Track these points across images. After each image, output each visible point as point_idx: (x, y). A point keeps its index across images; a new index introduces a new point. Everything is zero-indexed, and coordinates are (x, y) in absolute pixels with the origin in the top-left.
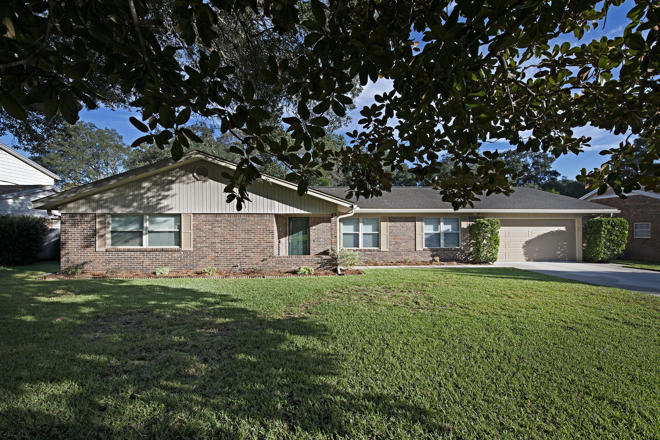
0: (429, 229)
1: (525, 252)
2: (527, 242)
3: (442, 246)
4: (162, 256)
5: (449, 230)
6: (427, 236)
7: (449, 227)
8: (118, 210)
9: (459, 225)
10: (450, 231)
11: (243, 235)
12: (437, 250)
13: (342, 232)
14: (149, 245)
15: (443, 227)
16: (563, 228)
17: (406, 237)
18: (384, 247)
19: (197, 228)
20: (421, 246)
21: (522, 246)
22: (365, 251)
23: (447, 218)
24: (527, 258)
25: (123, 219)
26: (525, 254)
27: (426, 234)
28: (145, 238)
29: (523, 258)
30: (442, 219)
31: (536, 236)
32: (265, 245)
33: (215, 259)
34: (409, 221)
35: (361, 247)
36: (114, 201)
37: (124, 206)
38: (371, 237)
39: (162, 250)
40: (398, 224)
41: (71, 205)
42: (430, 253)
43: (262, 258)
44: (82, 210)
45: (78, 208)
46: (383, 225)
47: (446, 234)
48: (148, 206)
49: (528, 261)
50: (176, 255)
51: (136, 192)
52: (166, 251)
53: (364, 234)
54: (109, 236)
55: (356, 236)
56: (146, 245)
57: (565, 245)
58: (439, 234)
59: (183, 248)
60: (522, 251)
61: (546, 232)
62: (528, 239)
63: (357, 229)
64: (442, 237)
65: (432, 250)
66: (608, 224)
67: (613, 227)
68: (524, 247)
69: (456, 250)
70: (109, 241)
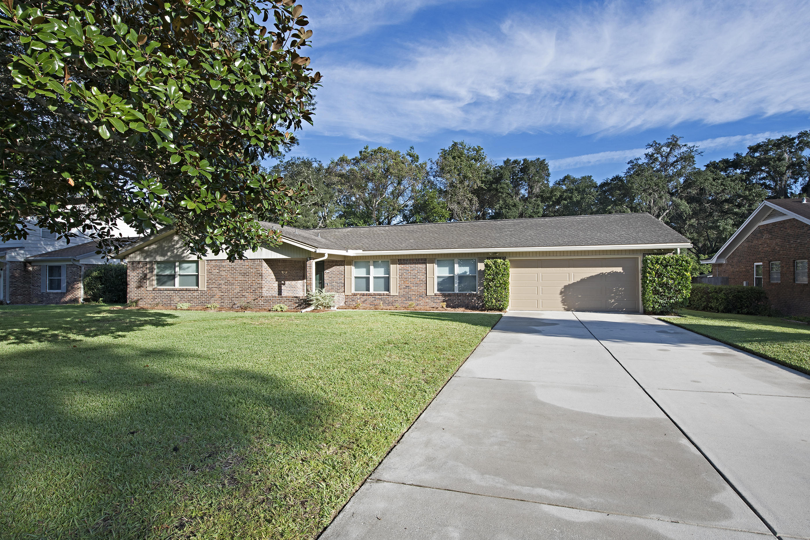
0: (444, 272)
1: (563, 300)
2: (565, 287)
3: (456, 291)
4: (187, 294)
5: (466, 272)
6: (441, 279)
7: (466, 270)
8: (159, 259)
9: (476, 266)
10: (468, 273)
11: (241, 278)
12: (449, 295)
13: (354, 275)
14: (180, 286)
15: (459, 270)
16: (620, 270)
17: (417, 281)
18: (394, 290)
19: (209, 272)
20: (433, 289)
21: (559, 292)
22: (375, 295)
23: (464, 259)
24: (566, 307)
25: (162, 266)
26: (564, 302)
27: (438, 277)
28: (177, 280)
29: (561, 305)
30: (456, 260)
31: (579, 280)
32: (255, 286)
33: (222, 298)
34: (420, 263)
35: (372, 291)
36: (155, 252)
37: (163, 255)
38: (383, 280)
39: (187, 290)
40: (408, 267)
41: (131, 255)
42: (442, 298)
43: (254, 297)
44: (138, 258)
45: (135, 258)
46: (393, 267)
47: (462, 277)
48: (176, 255)
49: (568, 310)
50: (196, 294)
51: (170, 244)
52: (189, 290)
53: (375, 278)
54: (155, 278)
55: (368, 279)
56: (177, 286)
57: (621, 291)
58: (453, 277)
59: (200, 289)
60: (559, 298)
61: (594, 274)
62: (567, 284)
63: (368, 272)
64: (456, 281)
65: (444, 295)
66: (657, 262)
67: (666, 267)
68: (561, 293)
69: (470, 295)
70: (155, 282)
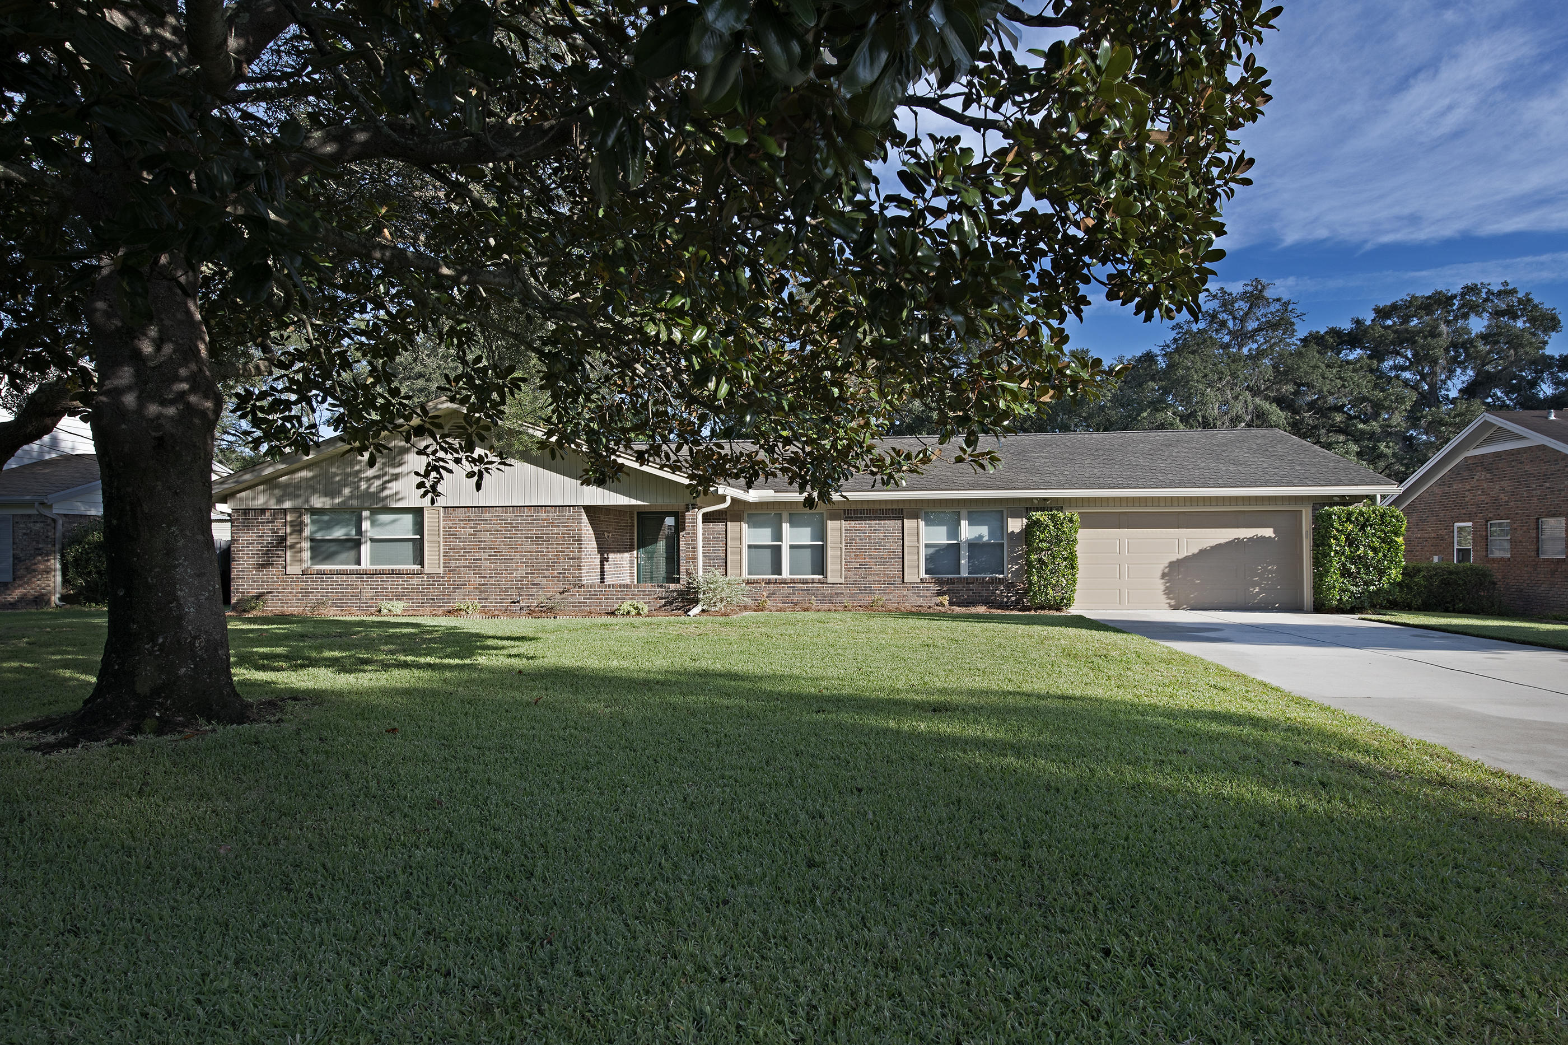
0: (938, 536)
1: (1167, 588)
2: (1172, 565)
3: (964, 574)
4: (390, 582)
5: (981, 537)
6: (931, 551)
7: (983, 531)
8: (318, 502)
9: (1003, 526)
10: (986, 539)
11: (529, 546)
12: (950, 581)
13: (746, 541)
14: (371, 564)
15: (967, 531)
16: (1268, 532)
17: (883, 553)
18: (834, 573)
19: (450, 533)
20: (917, 571)
21: (1160, 573)
22: (793, 581)
23: (976, 511)
24: (1173, 602)
25: (326, 518)
26: (1168, 592)
27: (927, 546)
28: (366, 549)
29: (1163, 599)
30: (964, 513)
31: (1196, 551)
32: (566, 563)
33: (481, 589)
34: (889, 518)
35: (786, 574)
36: (310, 487)
37: (331, 494)
38: (808, 551)
39: (393, 572)
40: (864, 524)
41: (243, 494)
42: (934, 588)
43: (561, 587)
44: (260, 501)
45: (254, 499)
46: (832, 526)
47: (974, 546)
48: (367, 495)
49: (1176, 608)
50: (415, 581)
51: (349, 470)
52: (399, 573)
53: (792, 547)
54: (306, 545)
55: (777, 551)
56: (366, 564)
57: (1271, 572)
58: (957, 546)
59: (427, 569)
60: (1160, 585)
61: (1223, 541)
62: (1174, 558)
63: (778, 536)
64: (964, 553)
65: (939, 582)
66: (1348, 520)
67: (1363, 528)
68: (1164, 575)
69: (993, 581)
70: (306, 555)
